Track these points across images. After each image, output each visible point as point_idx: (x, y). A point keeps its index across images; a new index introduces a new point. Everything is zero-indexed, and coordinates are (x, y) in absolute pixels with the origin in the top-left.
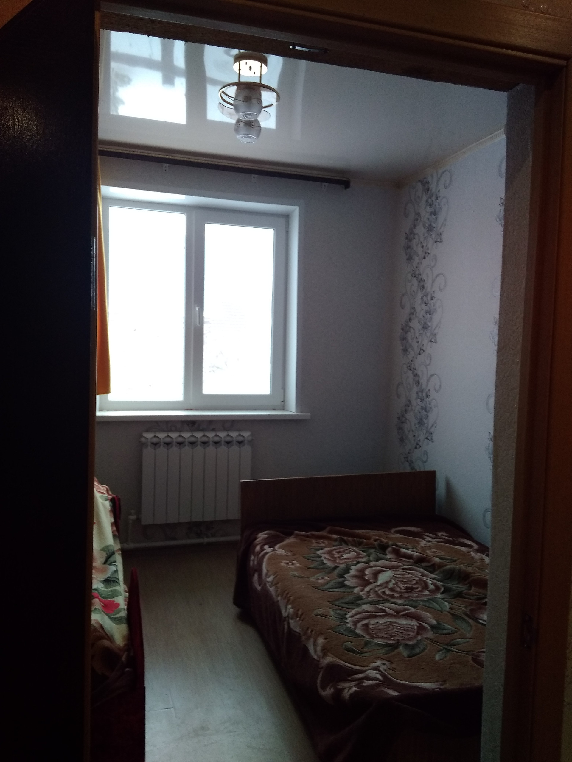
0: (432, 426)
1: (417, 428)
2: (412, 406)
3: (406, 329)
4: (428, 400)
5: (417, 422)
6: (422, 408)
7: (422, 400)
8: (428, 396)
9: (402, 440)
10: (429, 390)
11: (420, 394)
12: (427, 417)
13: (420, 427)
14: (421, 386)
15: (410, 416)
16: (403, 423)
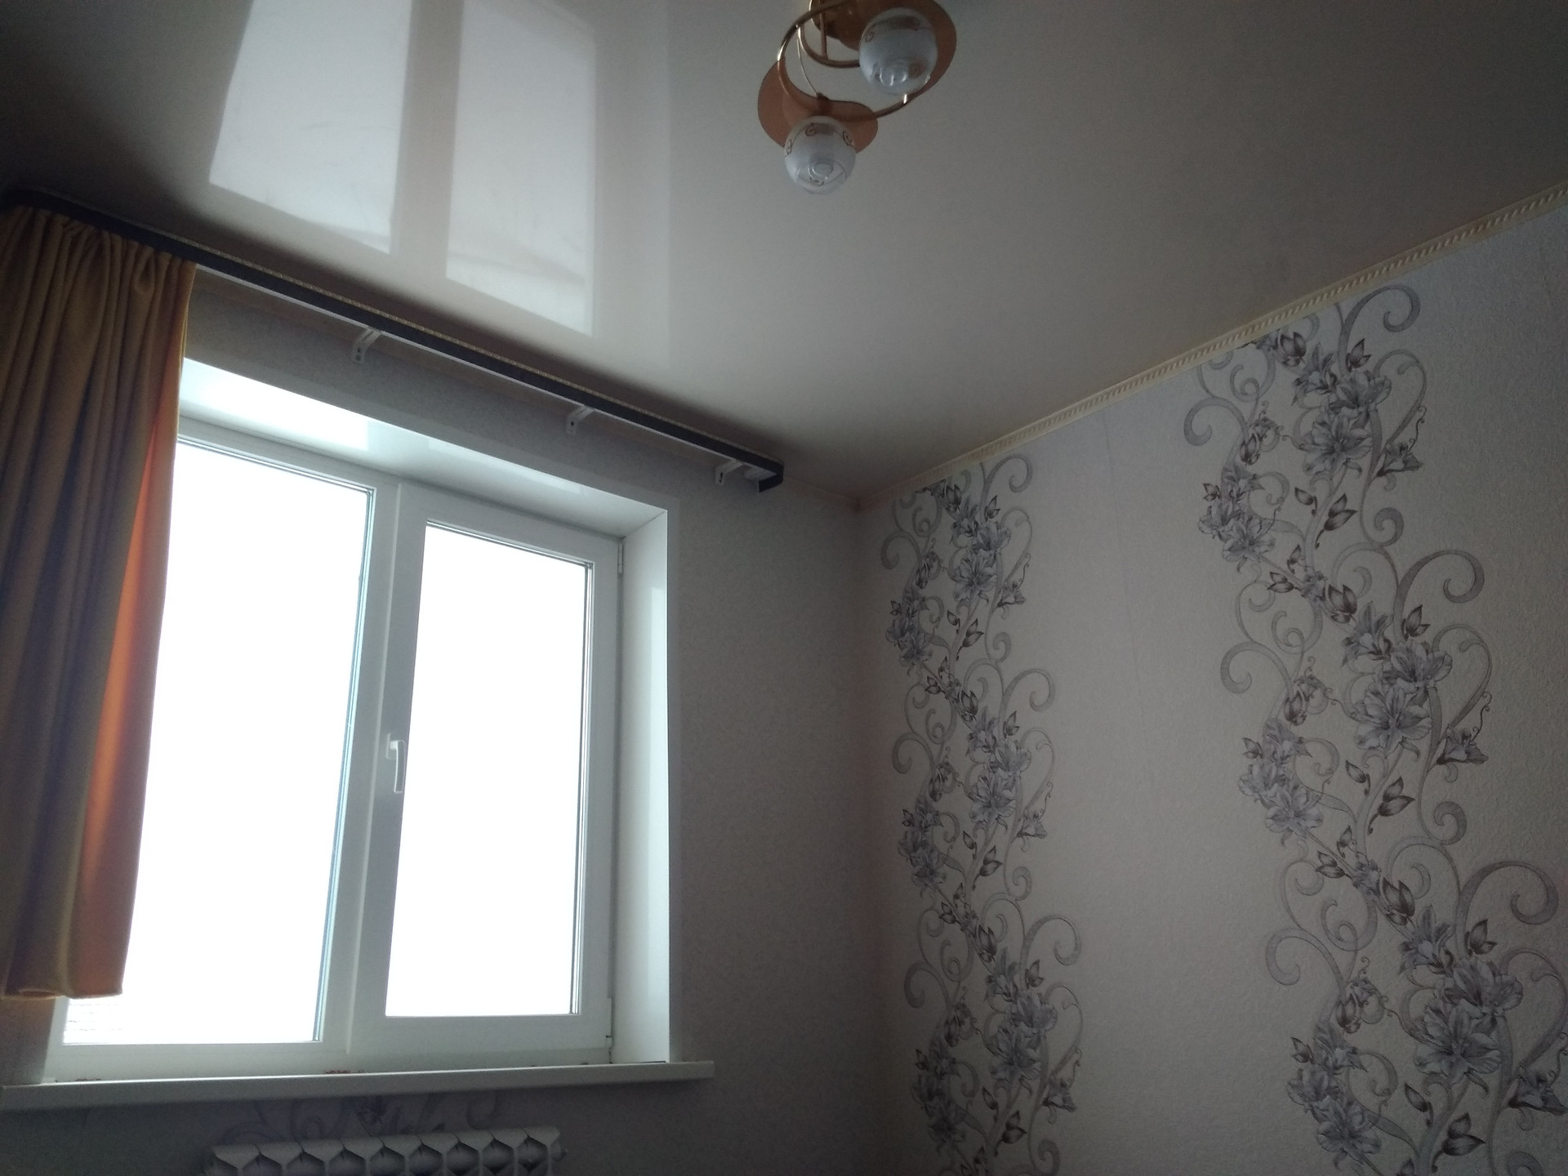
0: (1063, 1062)
1: (1000, 1080)
2: (973, 1020)
3: (920, 819)
4: (1034, 992)
5: (997, 1061)
6: (1015, 1019)
7: (1012, 997)
8: (1031, 981)
9: (944, 1129)
10: (1037, 963)
11: (1002, 980)
12: (1037, 1042)
13: (1012, 1073)
14: (1004, 957)
15: (970, 1050)
16: (941, 1076)
